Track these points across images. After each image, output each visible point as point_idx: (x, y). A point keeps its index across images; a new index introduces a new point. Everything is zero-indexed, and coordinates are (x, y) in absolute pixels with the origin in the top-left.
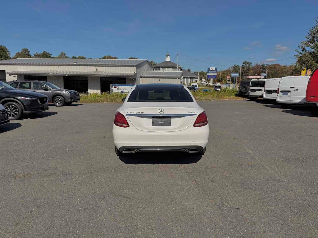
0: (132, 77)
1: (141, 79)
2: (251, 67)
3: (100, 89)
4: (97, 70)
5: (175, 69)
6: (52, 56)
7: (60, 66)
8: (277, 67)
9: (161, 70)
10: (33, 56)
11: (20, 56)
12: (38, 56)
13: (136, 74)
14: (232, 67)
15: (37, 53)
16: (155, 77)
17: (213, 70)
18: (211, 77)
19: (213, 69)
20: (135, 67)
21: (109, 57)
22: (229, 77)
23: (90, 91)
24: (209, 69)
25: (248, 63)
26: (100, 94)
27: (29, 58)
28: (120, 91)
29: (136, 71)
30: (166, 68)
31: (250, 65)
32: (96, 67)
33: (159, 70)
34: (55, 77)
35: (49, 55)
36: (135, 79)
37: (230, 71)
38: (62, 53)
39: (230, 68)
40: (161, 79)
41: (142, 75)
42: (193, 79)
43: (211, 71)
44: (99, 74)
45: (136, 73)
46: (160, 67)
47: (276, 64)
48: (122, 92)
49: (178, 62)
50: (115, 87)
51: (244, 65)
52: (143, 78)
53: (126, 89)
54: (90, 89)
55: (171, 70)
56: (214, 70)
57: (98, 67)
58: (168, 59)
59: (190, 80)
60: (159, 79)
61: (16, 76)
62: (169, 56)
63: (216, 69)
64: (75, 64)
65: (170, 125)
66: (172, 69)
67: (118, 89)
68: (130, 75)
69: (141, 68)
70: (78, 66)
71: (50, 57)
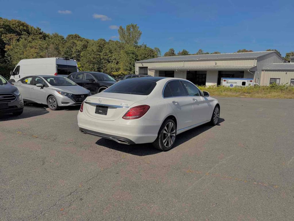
0: (249, 70)
1: (262, 72)
3: (217, 82)
4: (216, 64)
6: (189, 53)
7: (185, 62)
10: (177, 54)
11: (167, 55)
12: (180, 54)
13: (256, 67)
15: (180, 52)
16: (281, 69)
20: (256, 59)
21: (245, 51)
23: (208, 84)
26: (216, 87)
27: (173, 56)
28: (229, 85)
29: (256, 64)
32: (216, 61)
34: (181, 72)
35: (187, 52)
36: (254, 72)
38: (200, 50)
40: (288, 72)
41: (264, 68)
44: (217, 68)
45: (256, 65)
48: (232, 85)
50: (225, 81)
52: (265, 71)
53: (236, 83)
54: (208, 82)
57: (217, 62)
60: (285, 72)
61: (154, 71)
64: (198, 59)
65: (106, 114)
67: (227, 83)
68: (248, 68)
69: (265, 60)
70: (200, 61)
71: (187, 54)
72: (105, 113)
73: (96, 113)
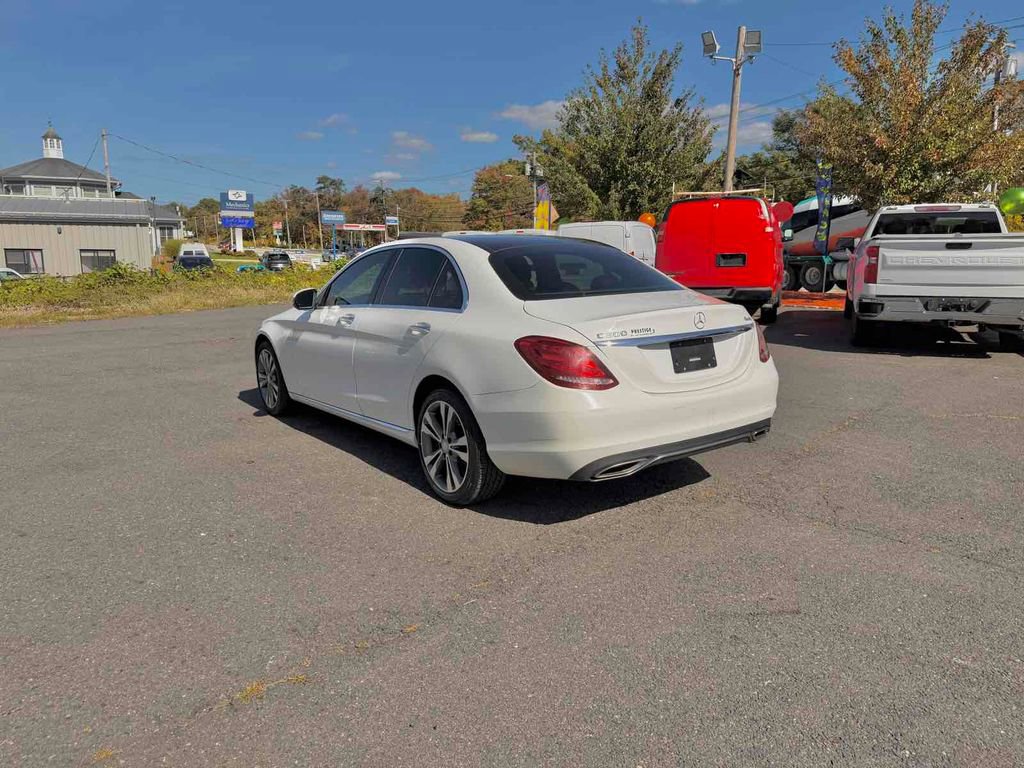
2: (343, 194)
5: (94, 191)
8: (415, 197)
9: (31, 192)
14: (285, 193)
17: (239, 199)
18: (236, 222)
19: (237, 195)
22: (280, 226)
24: (224, 196)
25: (333, 182)
30: (53, 187)
31: (339, 189)
33: (20, 190)
37: (283, 206)
39: (279, 196)
40: (65, 228)
42: (172, 229)
43: (233, 202)
46: (23, 182)
47: (413, 190)
49: (107, 164)
51: (321, 188)
55: (77, 194)
56: (244, 198)
58: (54, 152)
59: (158, 231)
60: (52, 227)
62: (58, 138)
63: (250, 197)
65: (714, 364)
66: (78, 188)
72: (709, 361)
73: (678, 370)
